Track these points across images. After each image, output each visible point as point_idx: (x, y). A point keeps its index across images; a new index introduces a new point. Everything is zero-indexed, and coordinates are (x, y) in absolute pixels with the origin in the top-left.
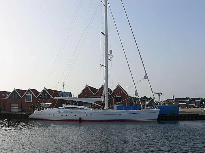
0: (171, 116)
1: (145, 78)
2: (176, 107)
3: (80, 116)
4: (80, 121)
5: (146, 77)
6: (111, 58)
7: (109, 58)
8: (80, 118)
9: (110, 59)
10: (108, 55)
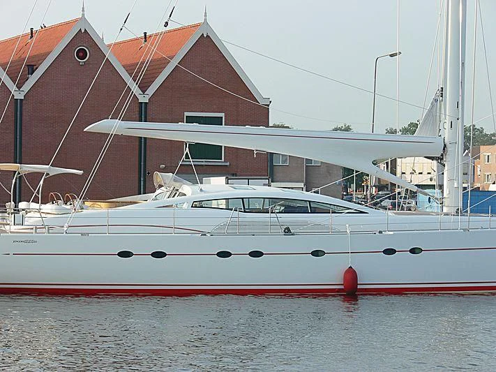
8: (351, 275)
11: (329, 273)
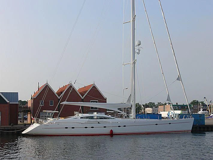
0: (197, 127)
1: (178, 79)
2: (202, 116)
3: (111, 129)
4: (112, 134)
6: (139, 50)
8: (112, 131)
9: (137, 53)
10: (135, 47)
11: (107, 131)
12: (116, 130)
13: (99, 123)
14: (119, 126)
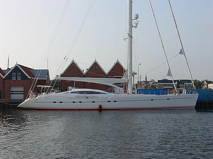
0: (207, 103)
3: (100, 104)
4: (100, 109)
5: (182, 52)
6: (137, 24)
7: (134, 25)
8: (100, 106)
9: (135, 27)
10: (133, 21)
11: (96, 106)
12: (105, 106)
13: (87, 98)
14: (109, 101)
